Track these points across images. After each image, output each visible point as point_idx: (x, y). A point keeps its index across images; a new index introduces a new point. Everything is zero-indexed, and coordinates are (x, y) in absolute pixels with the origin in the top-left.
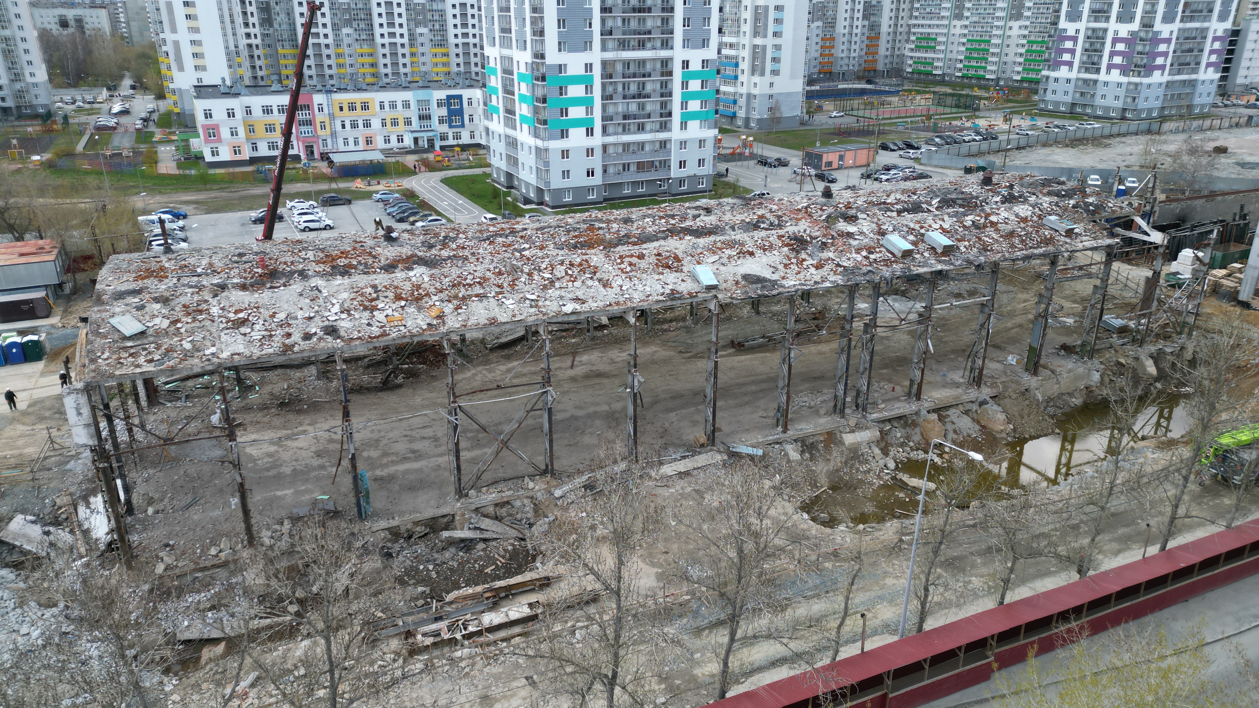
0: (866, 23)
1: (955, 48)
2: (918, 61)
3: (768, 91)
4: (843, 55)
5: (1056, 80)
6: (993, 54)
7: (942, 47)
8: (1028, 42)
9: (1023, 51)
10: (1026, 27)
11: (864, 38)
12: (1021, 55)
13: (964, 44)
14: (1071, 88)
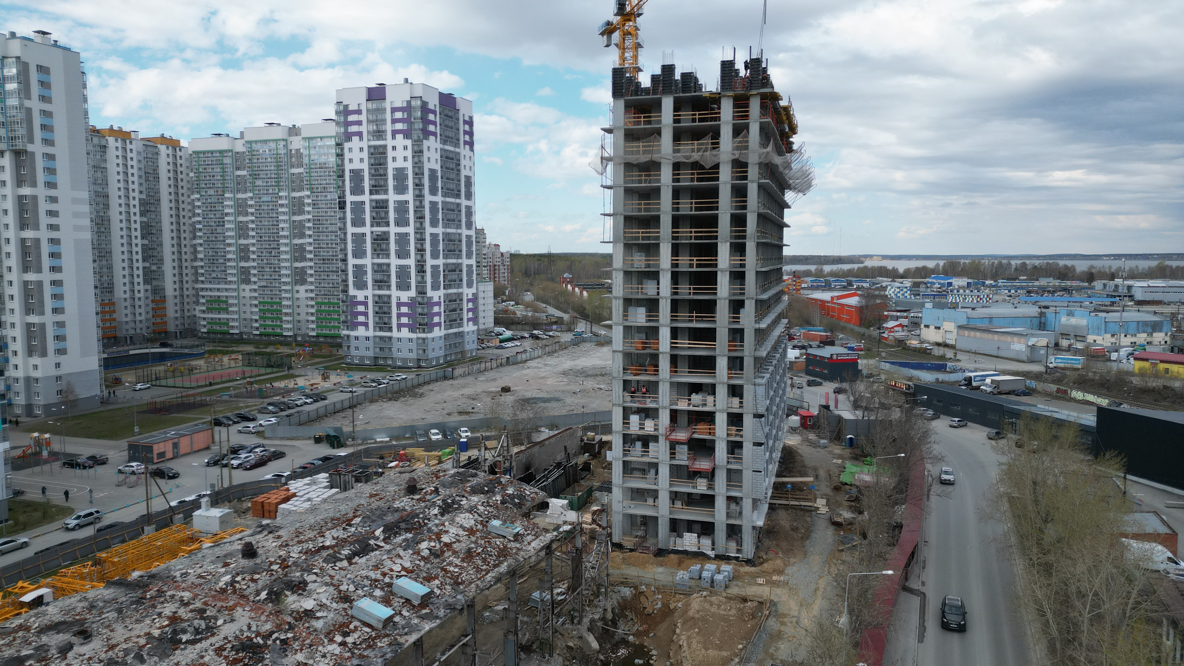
0: (149, 287)
1: (248, 309)
2: (212, 322)
3: (54, 372)
4: (128, 319)
5: (357, 338)
6: (286, 314)
7: (235, 309)
8: (317, 303)
9: (313, 311)
10: (312, 291)
11: (149, 301)
12: (312, 314)
13: (256, 306)
14: (370, 344)
